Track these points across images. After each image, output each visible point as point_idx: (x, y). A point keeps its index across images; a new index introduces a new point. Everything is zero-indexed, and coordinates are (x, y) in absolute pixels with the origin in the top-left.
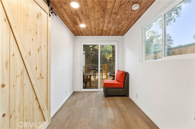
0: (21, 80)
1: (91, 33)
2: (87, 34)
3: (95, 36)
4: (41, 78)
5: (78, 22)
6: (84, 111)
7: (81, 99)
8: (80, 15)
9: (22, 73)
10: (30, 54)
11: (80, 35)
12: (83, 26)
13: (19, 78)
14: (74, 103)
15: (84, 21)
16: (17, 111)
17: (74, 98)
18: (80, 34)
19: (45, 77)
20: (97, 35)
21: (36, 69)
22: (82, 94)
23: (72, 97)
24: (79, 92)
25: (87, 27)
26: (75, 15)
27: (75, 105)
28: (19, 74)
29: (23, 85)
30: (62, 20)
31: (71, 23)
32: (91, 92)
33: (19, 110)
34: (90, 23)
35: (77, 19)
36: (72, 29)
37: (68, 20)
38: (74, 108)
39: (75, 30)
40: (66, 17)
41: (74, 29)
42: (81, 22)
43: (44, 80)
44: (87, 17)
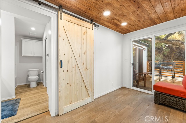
0: (75, 69)
1: (138, 27)
2: (134, 29)
3: (146, 27)
4: (86, 70)
5: (118, 23)
6: (119, 104)
7: (124, 95)
8: (116, 18)
9: (75, 66)
10: (79, 56)
11: (128, 33)
12: (124, 24)
13: (74, 68)
14: (116, 96)
15: (122, 20)
16: (73, 84)
17: (120, 92)
18: (127, 31)
19: (90, 70)
20: (148, 26)
21: (83, 64)
22: (130, 91)
23: (118, 91)
24: (128, 88)
25: (129, 24)
26: (112, 19)
27: (115, 97)
28: (74, 66)
29: (76, 72)
30: (106, 27)
31: (113, 27)
32: (140, 92)
33: (74, 84)
34: (129, 18)
35: (116, 21)
36: (117, 30)
37: (110, 25)
38: (113, 99)
39: (120, 30)
40: (107, 24)
41: (118, 29)
42: (120, 22)
43: (89, 72)
44: (122, 16)
